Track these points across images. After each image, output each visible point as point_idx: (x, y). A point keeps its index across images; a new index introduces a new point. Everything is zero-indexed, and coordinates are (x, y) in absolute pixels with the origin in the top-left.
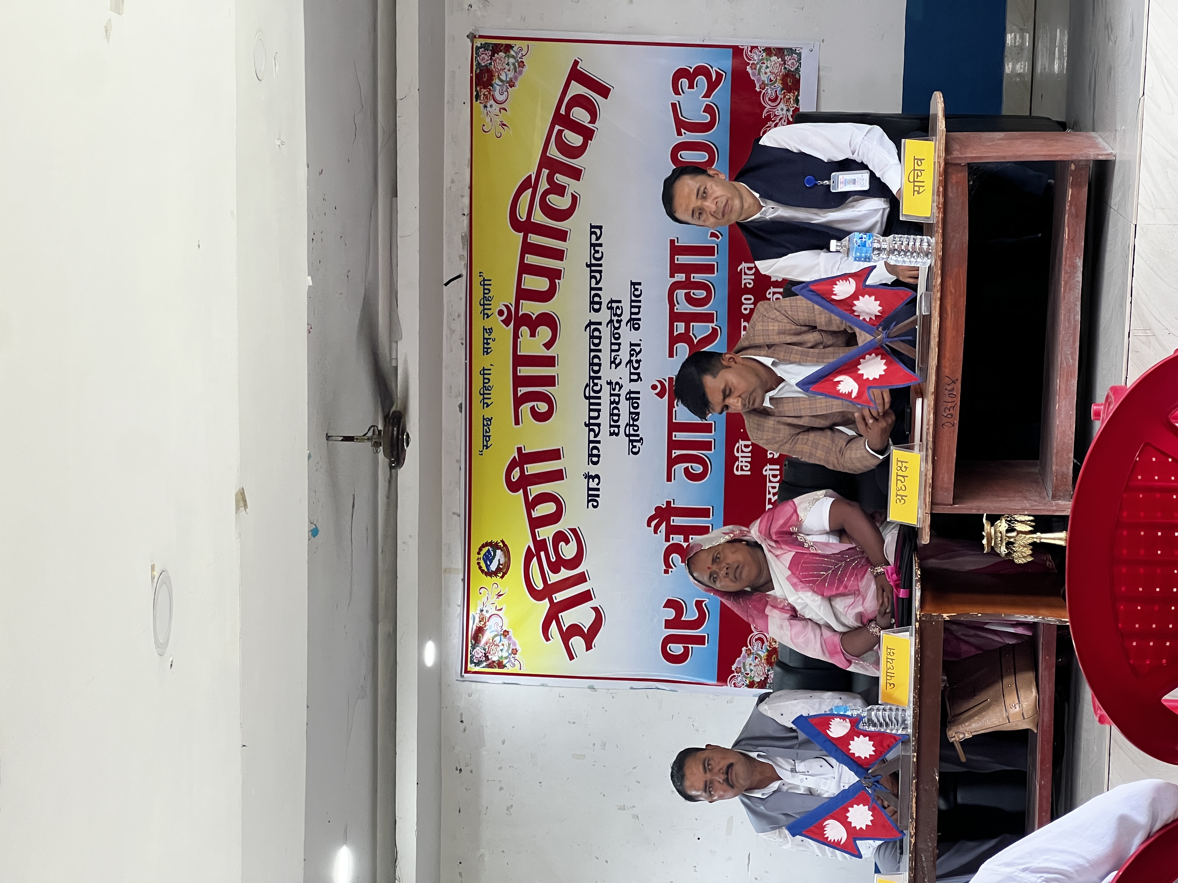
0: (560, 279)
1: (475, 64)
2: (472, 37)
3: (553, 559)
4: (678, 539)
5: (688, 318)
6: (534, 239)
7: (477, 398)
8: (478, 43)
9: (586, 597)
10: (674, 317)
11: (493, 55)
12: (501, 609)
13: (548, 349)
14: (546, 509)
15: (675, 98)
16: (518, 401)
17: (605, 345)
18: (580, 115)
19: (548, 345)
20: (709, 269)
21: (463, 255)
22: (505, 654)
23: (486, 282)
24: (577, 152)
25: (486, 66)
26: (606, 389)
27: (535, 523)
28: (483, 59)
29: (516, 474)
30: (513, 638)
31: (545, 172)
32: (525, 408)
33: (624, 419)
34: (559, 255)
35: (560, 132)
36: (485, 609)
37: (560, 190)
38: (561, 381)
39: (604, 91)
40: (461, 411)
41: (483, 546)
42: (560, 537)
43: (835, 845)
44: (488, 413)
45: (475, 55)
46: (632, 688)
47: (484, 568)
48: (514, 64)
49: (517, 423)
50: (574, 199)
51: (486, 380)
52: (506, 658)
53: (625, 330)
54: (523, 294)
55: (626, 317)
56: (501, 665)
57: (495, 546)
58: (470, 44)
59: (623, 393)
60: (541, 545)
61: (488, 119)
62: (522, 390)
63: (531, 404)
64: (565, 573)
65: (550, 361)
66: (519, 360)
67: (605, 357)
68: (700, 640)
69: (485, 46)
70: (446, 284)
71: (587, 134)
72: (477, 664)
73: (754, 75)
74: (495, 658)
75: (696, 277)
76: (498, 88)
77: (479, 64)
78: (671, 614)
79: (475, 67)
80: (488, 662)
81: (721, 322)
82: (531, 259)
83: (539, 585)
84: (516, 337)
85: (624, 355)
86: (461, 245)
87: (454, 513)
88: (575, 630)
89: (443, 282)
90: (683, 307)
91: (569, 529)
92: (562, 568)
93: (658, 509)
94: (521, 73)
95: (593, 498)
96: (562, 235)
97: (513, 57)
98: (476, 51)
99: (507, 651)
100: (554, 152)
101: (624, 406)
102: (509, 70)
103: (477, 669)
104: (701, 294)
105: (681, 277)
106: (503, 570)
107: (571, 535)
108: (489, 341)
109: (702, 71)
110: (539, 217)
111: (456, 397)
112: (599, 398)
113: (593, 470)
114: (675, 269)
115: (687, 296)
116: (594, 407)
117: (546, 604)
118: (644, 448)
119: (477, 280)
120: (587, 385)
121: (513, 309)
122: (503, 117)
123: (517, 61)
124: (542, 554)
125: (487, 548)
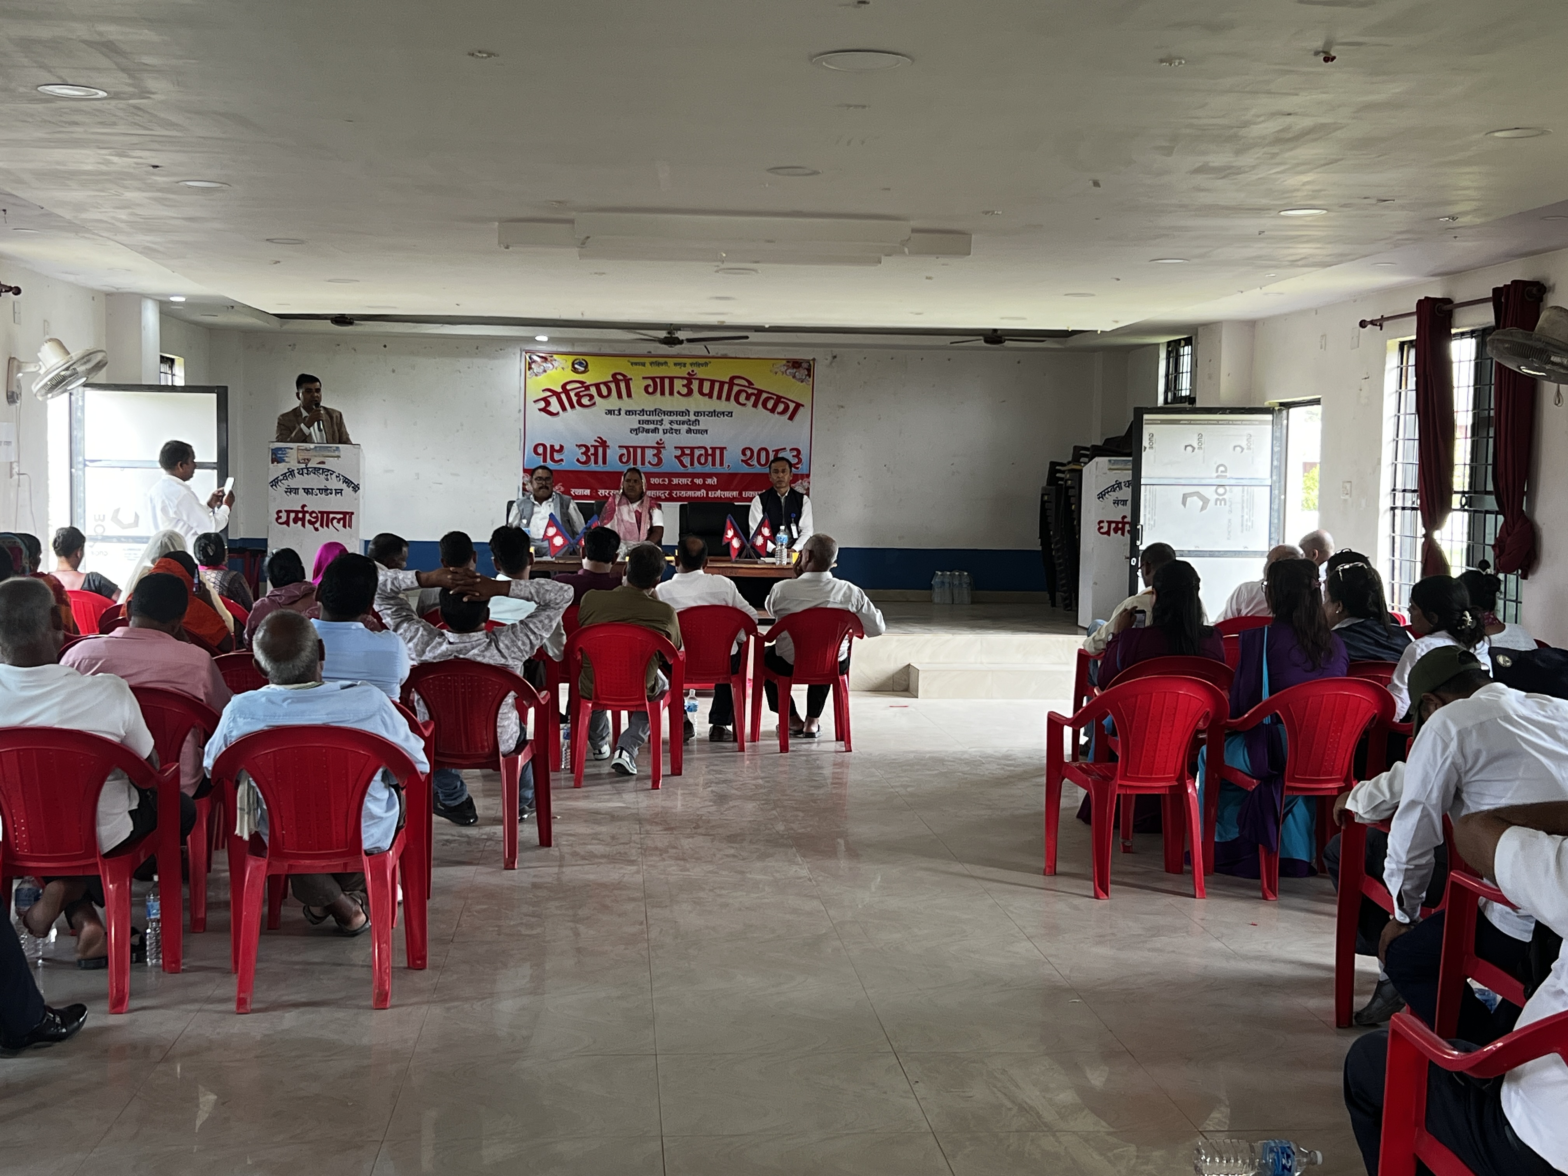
0: (708, 398)
1: (803, 361)
2: (814, 360)
3: (581, 394)
4: (592, 450)
5: (692, 455)
6: (726, 387)
7: (654, 360)
8: (812, 363)
9: (564, 409)
10: (692, 449)
11: (806, 369)
12: (556, 369)
13: (677, 392)
14: (604, 391)
16: (653, 379)
17: (679, 418)
18: (781, 407)
19: (679, 393)
20: (714, 464)
21: (718, 354)
22: (535, 371)
23: (706, 365)
24: (765, 406)
25: (802, 366)
26: (659, 419)
27: (597, 386)
28: (805, 365)
29: (620, 377)
30: (542, 375)
31: (756, 392)
32: (650, 382)
33: (646, 426)
34: (719, 397)
35: (773, 398)
36: (556, 362)
37: (748, 398)
38: (663, 398)
39: (791, 418)
40: (648, 352)
42: (591, 397)
43: (546, 532)
44: (648, 365)
45: (806, 361)
46: (520, 429)
47: (576, 362)
48: (802, 378)
49: (643, 378)
50: (744, 405)
51: (662, 364)
52: (533, 371)
53: (686, 427)
54: (701, 381)
55: (692, 427)
56: (530, 369)
57: (586, 367)
58: (811, 359)
59: (658, 426)
60: (587, 388)
61: (779, 366)
62: (658, 381)
63: (652, 384)
64: (574, 399)
65: (671, 393)
66: (671, 379)
67: (674, 418)
68: (545, 460)
69: (810, 365)
70: (705, 347)
71: (772, 411)
72: (530, 358)
74: (533, 366)
75: (710, 458)
76: (792, 371)
78: (557, 447)
79: (801, 361)
80: (531, 363)
81: (690, 470)
82: (717, 385)
83: (568, 387)
84: (682, 378)
85: (675, 426)
86: (722, 353)
87: (600, 348)
88: (548, 403)
90: (697, 453)
92: (577, 398)
93: (605, 442)
94: (799, 381)
95: (610, 412)
96: (728, 399)
97: (806, 378)
99: (537, 372)
100: (764, 395)
101: (652, 427)
102: (800, 376)
103: (528, 358)
104: (703, 461)
105: (710, 452)
106: (575, 370)
107: (592, 402)
108: (680, 366)
109: (800, 461)
110: (736, 389)
111: (654, 350)
112: (655, 415)
113: (623, 412)
114: (713, 449)
115: (701, 455)
116: (651, 413)
117: (560, 390)
118: (633, 435)
119: (707, 360)
120: (661, 410)
121: (695, 377)
122: (780, 373)
123: (804, 379)
124: (583, 389)
125: (585, 363)
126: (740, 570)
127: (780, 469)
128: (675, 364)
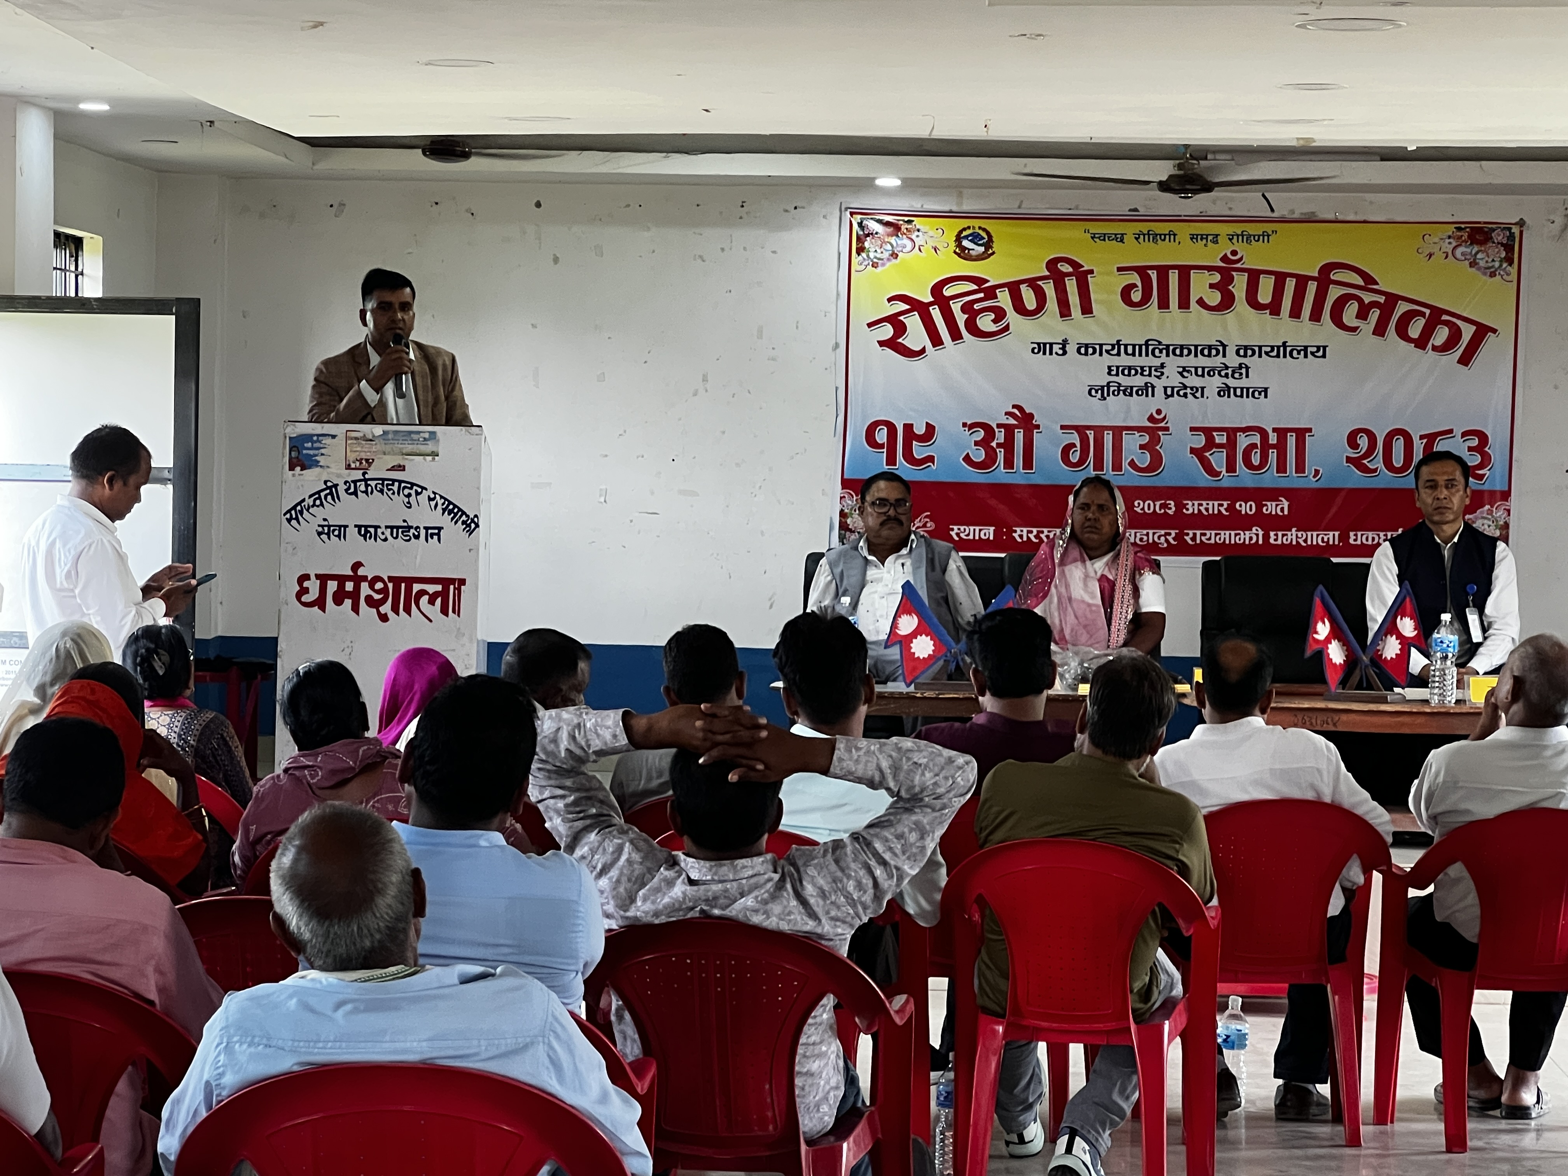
0: (1270, 314)
1: (1494, 226)
2: (1521, 223)
3: (976, 306)
4: (1000, 436)
5: (1230, 447)
6: (1312, 287)
7: (1144, 227)
8: (1516, 230)
9: (936, 341)
10: (1232, 432)
11: (1502, 245)
12: (920, 250)
13: (1197, 302)
14: (1029, 299)
15: (1458, 432)
16: (1142, 271)
17: (1202, 361)
18: (1441, 335)
19: (1201, 302)
20: (1282, 467)
21: (1294, 213)
22: (872, 255)
23: (1266, 238)
24: (1402, 333)
25: (1492, 238)
26: (1157, 362)
27: (1014, 288)
28: (1499, 235)
29: (1066, 268)
30: (888, 264)
31: (1382, 299)
32: (1135, 279)
33: (1125, 381)
34: (1295, 313)
35: (1423, 314)
36: (920, 234)
37: (1363, 314)
38: (1164, 315)
39: (1465, 360)
40: (1130, 210)
41: (988, 233)
42: (1000, 314)
43: (894, 625)
44: (1129, 239)
45: (1503, 226)
46: (837, 388)
47: (965, 234)
48: (1493, 267)
49: (1119, 269)
50: (1354, 329)
51: (1163, 237)
52: (868, 256)
53: (1217, 381)
54: (1254, 276)
55: (1231, 382)
56: (860, 250)
57: (988, 245)
58: (1514, 221)
59: (1153, 380)
60: (991, 293)
61: (1436, 240)
62: (1153, 275)
63: (1139, 284)
64: (961, 319)
65: (1184, 304)
66: (1185, 272)
67: (1190, 361)
68: (891, 460)
69: (1512, 236)
70: (1264, 196)
71: (1421, 343)
72: (860, 224)
73: (1482, 513)
74: (867, 245)
75: (1273, 455)
76: (1469, 250)
77: (1493, 230)
78: (919, 430)
79: (1490, 226)
80: (862, 237)
81: (1226, 481)
82: (1290, 285)
83: (948, 292)
84: (1209, 269)
85: (1193, 381)
86: (1304, 211)
87: (1022, 201)
88: (900, 329)
89: (1267, 191)
90: (1243, 441)
91: (1008, 324)
92: (966, 316)
93: (1031, 416)
94: (1485, 274)
95: (1042, 348)
96: (1316, 316)
97: (1501, 266)
98: (1507, 227)
99: (875, 257)
100: (1402, 308)
101: (1138, 381)
102: (1487, 262)
103: (855, 226)
104: (1256, 460)
105: (1273, 439)
106: (963, 253)
107: (1002, 324)
108: (1204, 241)
109: (1486, 460)
110: (1334, 293)
111: (1145, 206)
112: (1147, 355)
113: (1071, 348)
114: (1282, 433)
115: (1253, 446)
116: (1137, 350)
117: (928, 298)
118: (1095, 401)
119: (1269, 227)
120: (1160, 343)
121: (1238, 265)
122: (1439, 256)
123: (1496, 270)
124: (982, 295)
125: (986, 237)
126: (1344, 717)
127: (1441, 479)
128: (1193, 237)
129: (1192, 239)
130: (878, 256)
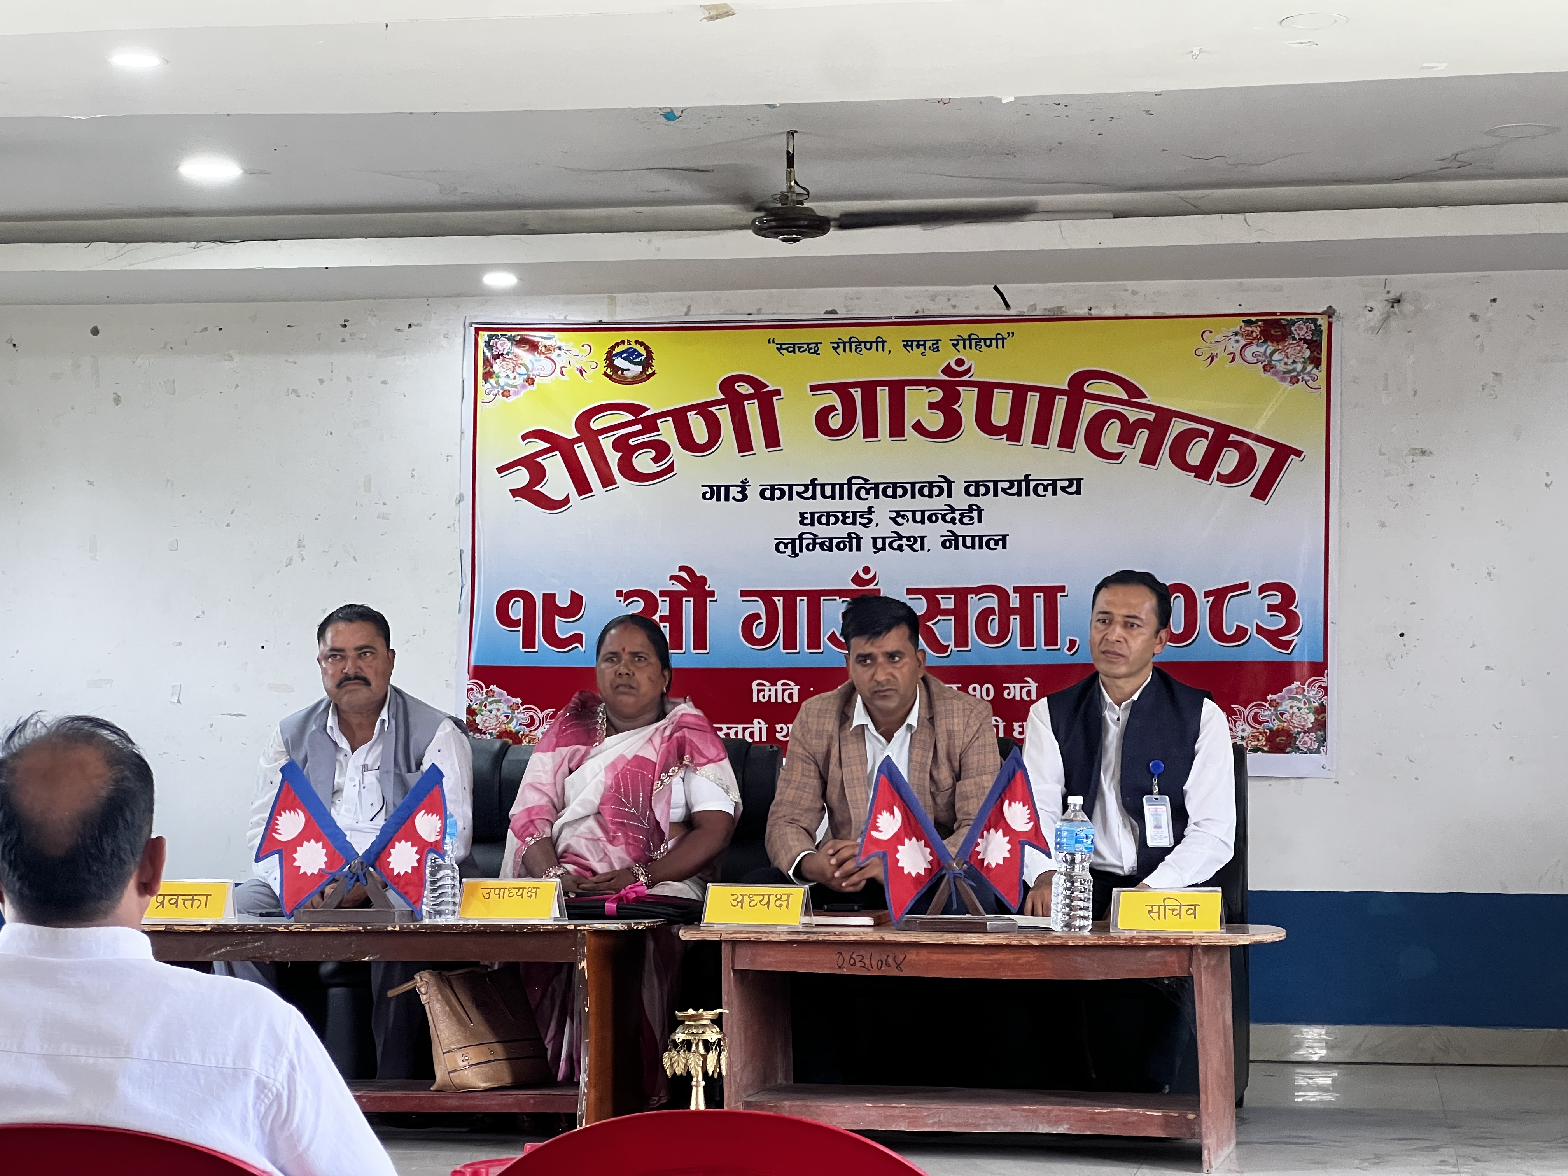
0: (1007, 440)
1: (1294, 317)
2: (1330, 313)
3: (632, 442)
4: (664, 608)
5: (960, 614)
6: (1061, 404)
7: (845, 334)
8: (1322, 322)
9: (583, 488)
10: (961, 595)
11: (1306, 341)
12: (562, 374)
13: (913, 427)
14: (700, 432)
15: (1254, 587)
16: (842, 389)
17: (921, 503)
18: (1229, 461)
19: (918, 427)
20: (1027, 639)
21: (1036, 310)
22: (502, 381)
23: (1000, 341)
24: (1179, 460)
25: (1291, 333)
26: (863, 506)
27: (679, 416)
28: (1301, 329)
29: (744, 389)
30: (524, 392)
31: (1151, 416)
32: (833, 399)
33: (822, 531)
34: (1040, 437)
35: (1205, 435)
36: (562, 352)
37: (1126, 437)
38: (871, 445)
39: (1261, 492)
40: (826, 313)
41: (647, 348)
42: (662, 450)
43: (271, 825)
44: (826, 349)
45: (1305, 317)
46: (461, 552)
47: (617, 350)
48: (1294, 370)
49: (813, 388)
50: (1116, 456)
51: (868, 345)
52: (497, 383)
53: (942, 528)
54: (986, 391)
55: (959, 529)
56: (488, 375)
57: (647, 363)
58: (1320, 311)
59: (858, 529)
60: (650, 424)
61: (1219, 337)
62: (857, 393)
63: (839, 406)
64: (613, 457)
65: (897, 430)
66: (897, 389)
67: (905, 503)
68: (529, 641)
69: (1318, 330)
70: (996, 288)
71: (1203, 471)
72: (488, 344)
73: (1290, 691)
74: (496, 368)
75: (1015, 622)
76: (1262, 350)
77: (1293, 323)
78: (563, 601)
79: (1289, 318)
80: (491, 360)
81: (957, 657)
82: (1033, 401)
83: (597, 424)
84: (928, 383)
86: (1049, 307)
87: (689, 307)
88: (538, 474)
89: (1000, 283)
90: (975, 606)
91: (673, 462)
92: (620, 454)
93: (704, 580)
94: (1283, 379)
95: (715, 492)
96: (1066, 441)
97: (1304, 368)
98: (1311, 319)
99: (507, 384)
100: (1177, 427)
101: (839, 531)
102: (1286, 364)
103: (482, 344)
104: (993, 629)
105: (1015, 601)
106: (615, 374)
107: (664, 464)
108: (922, 348)
109: (1292, 622)
110: (1090, 410)
111: (845, 307)
112: (850, 497)
113: (753, 492)
114: (1026, 593)
115: (990, 611)
116: (838, 490)
117: (571, 433)
118: (785, 558)
119: (1003, 329)
120: (866, 481)
121: (965, 378)
122: (1223, 357)
123: (1299, 374)
124: (639, 427)
125: (644, 352)
126: (912, 955)
127: (1119, 614)
128: (908, 344)
129: (905, 346)
130: (511, 382)
